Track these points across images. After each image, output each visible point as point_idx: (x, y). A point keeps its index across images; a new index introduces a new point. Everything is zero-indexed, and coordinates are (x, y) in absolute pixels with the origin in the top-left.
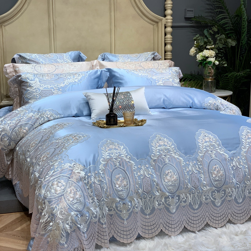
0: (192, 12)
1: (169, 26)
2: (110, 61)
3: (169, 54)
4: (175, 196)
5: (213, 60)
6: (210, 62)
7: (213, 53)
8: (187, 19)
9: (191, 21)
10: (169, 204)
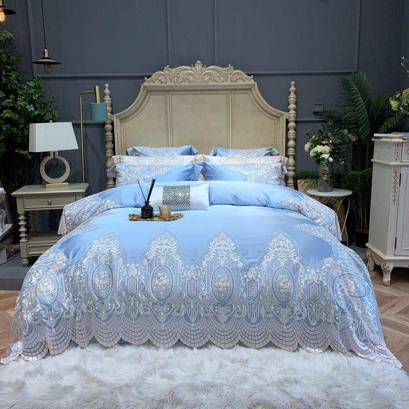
0: (321, 106)
1: (292, 121)
2: (220, 156)
3: (291, 151)
4: (166, 303)
5: (326, 156)
6: (324, 159)
7: (327, 149)
8: (316, 113)
9: (320, 115)
10: (157, 311)
